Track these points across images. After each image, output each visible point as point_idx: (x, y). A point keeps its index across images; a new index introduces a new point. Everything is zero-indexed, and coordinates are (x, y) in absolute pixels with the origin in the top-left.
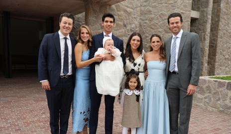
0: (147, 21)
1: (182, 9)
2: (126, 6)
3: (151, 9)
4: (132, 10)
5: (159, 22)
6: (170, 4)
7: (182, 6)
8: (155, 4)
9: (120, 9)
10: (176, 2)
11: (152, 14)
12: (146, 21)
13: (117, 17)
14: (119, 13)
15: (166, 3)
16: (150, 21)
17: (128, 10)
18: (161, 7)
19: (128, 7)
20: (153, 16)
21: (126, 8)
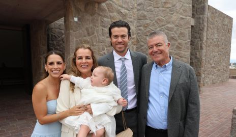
0: (142, 28)
1: (181, 14)
2: (120, 6)
3: (146, 13)
4: (128, 12)
5: (156, 29)
6: (168, 8)
7: (181, 11)
8: (150, 7)
9: (112, 9)
10: (174, 6)
11: (147, 19)
12: (140, 28)
13: (109, 20)
14: (111, 14)
15: (163, 7)
16: (146, 27)
17: (123, 11)
18: (158, 11)
19: (122, 7)
20: (148, 22)
21: (120, 8)
